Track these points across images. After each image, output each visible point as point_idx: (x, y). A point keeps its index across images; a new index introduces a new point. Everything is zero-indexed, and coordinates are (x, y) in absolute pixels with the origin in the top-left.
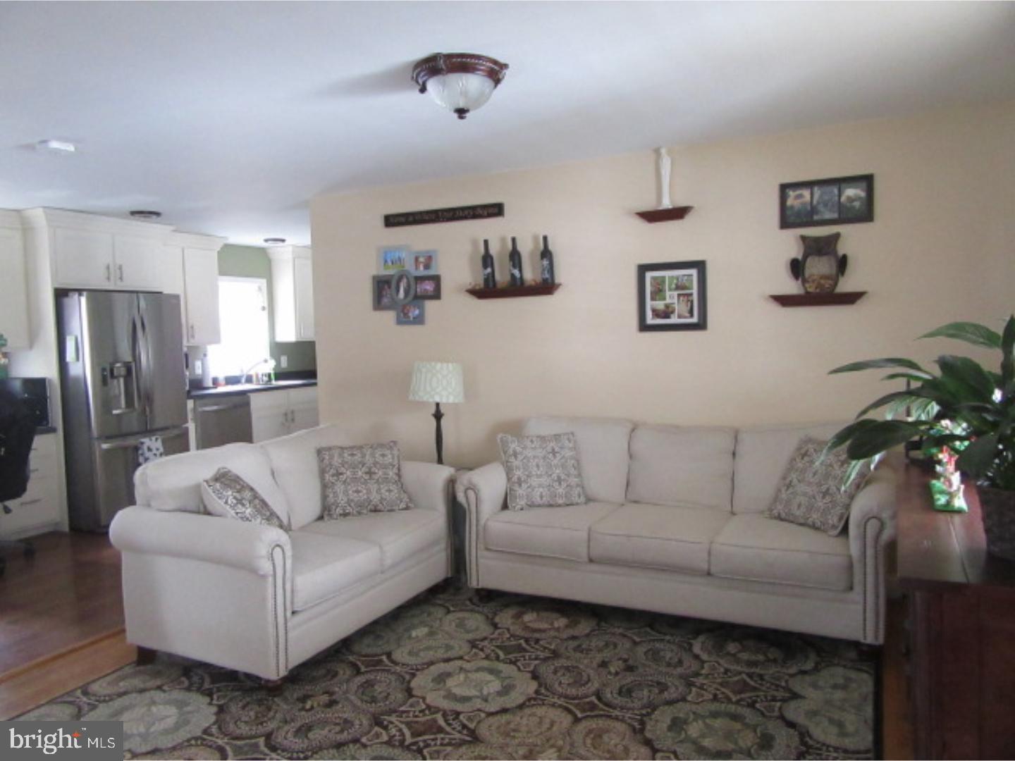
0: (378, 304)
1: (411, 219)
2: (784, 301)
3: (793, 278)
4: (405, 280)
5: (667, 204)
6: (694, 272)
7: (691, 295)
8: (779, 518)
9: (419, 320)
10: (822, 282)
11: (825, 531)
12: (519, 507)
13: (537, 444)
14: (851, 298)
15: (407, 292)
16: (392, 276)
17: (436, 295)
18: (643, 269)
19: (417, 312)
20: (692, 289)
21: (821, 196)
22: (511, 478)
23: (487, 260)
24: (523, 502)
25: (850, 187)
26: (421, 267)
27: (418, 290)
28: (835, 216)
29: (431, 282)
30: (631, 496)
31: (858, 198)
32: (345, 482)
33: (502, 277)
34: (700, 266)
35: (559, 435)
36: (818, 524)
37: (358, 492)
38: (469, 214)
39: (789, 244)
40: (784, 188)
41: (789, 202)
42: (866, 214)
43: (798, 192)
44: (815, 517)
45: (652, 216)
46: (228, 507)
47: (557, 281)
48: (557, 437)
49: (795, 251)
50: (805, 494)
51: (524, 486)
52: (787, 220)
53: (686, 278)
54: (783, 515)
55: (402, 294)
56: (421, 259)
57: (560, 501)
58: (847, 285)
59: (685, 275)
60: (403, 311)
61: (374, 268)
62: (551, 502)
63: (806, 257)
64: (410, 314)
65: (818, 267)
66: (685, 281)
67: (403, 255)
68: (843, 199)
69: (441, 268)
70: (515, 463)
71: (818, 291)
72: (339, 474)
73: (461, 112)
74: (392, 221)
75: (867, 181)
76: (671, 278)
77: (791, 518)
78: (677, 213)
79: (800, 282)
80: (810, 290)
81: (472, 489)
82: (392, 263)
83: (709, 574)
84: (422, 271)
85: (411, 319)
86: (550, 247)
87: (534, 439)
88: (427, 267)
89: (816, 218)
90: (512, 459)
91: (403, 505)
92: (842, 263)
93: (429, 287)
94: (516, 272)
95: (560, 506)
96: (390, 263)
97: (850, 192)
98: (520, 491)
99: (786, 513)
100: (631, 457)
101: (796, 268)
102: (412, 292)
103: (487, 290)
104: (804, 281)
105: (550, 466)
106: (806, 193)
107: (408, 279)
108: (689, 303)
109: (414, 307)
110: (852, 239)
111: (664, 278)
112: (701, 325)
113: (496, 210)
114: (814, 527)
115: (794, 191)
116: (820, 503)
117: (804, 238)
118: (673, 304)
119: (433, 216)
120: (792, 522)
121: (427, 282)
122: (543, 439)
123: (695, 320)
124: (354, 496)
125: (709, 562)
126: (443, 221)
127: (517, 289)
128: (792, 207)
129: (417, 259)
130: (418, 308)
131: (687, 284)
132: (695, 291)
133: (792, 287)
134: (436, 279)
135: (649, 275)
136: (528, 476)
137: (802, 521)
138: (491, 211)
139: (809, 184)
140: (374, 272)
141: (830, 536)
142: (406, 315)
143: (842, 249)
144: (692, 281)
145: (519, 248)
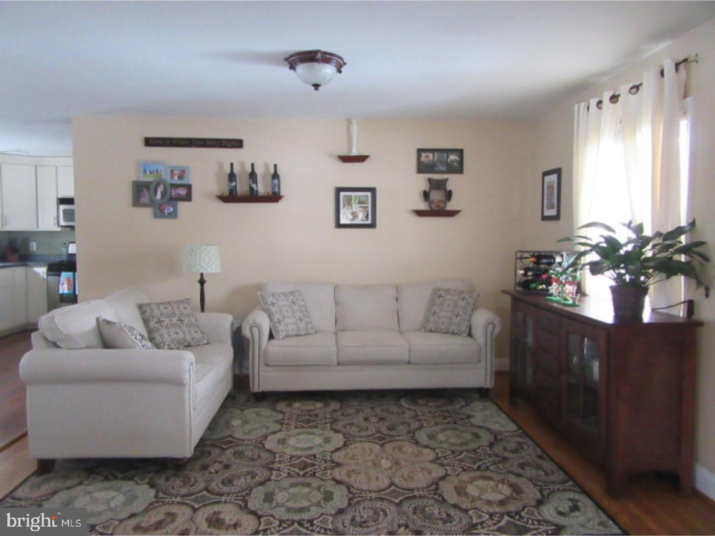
0: (137, 202)
1: (169, 142)
2: (420, 213)
3: (424, 200)
4: (162, 186)
5: (355, 152)
6: (369, 194)
7: (367, 207)
8: (431, 331)
9: (174, 215)
10: (440, 204)
11: (460, 335)
12: (281, 337)
13: (282, 297)
14: (453, 213)
15: (163, 194)
16: (151, 183)
17: (188, 198)
18: (339, 190)
19: (172, 209)
20: (368, 203)
21: (438, 158)
22: (273, 320)
23: (232, 177)
24: (284, 334)
25: (452, 155)
26: (176, 178)
27: (173, 194)
28: (444, 169)
29: (184, 189)
30: (340, 326)
31: (456, 161)
32: (166, 327)
33: (242, 188)
34: (373, 190)
35: (293, 292)
36: (456, 331)
37: (177, 333)
38: (216, 144)
39: (421, 182)
40: (420, 151)
41: (422, 159)
42: (459, 169)
43: (427, 154)
44: (453, 328)
45: (346, 159)
46: (137, 341)
47: (281, 194)
48: (292, 293)
49: (424, 186)
50: (445, 317)
51: (283, 324)
52: (422, 168)
53: (364, 197)
54: (433, 329)
55: (159, 196)
56: (176, 172)
57: (303, 333)
58: (450, 206)
59: (363, 196)
60: (159, 208)
61: (134, 175)
62: (299, 333)
63: (430, 190)
64: (166, 211)
65: (436, 196)
66: (364, 199)
67: (160, 168)
68: (449, 160)
69: (193, 179)
70: (274, 309)
71: (437, 208)
72: (160, 322)
73: (316, 86)
74: (150, 142)
75: (460, 152)
76: (356, 197)
77: (438, 331)
78: (361, 159)
79: (427, 202)
80: (434, 208)
81: (256, 327)
82: (151, 173)
83: (409, 363)
84: (176, 180)
85: (166, 214)
86: (278, 172)
87: (280, 295)
88: (180, 177)
89: (436, 169)
90: (271, 307)
91: (205, 342)
92: (449, 195)
93: (182, 192)
94: (254, 186)
95: (302, 335)
96: (148, 173)
97: (452, 157)
98: (281, 327)
99: (435, 328)
100: (336, 304)
101: (426, 195)
102: (168, 196)
103: (231, 197)
104: (430, 204)
105: (294, 311)
106: (431, 155)
107: (164, 185)
108: (366, 212)
109: (169, 206)
110: (454, 182)
111: (351, 196)
112: (373, 225)
113: (237, 144)
114: (453, 333)
115: (425, 153)
116: (456, 321)
117: (430, 180)
118: (357, 212)
119: (187, 143)
120: (438, 332)
121: (181, 188)
122: (285, 294)
123: (369, 222)
124: (175, 336)
125: (409, 357)
126: (196, 147)
127: (253, 197)
128: (423, 162)
129: (172, 171)
130: (173, 207)
131: (365, 201)
132: (370, 205)
133: (423, 206)
134: (189, 187)
135: (342, 194)
136: (284, 318)
137: (445, 330)
138: (234, 143)
139: (432, 151)
140: (134, 178)
141: (464, 337)
142: (162, 211)
143: (449, 187)
144: (368, 199)
145: (256, 170)
